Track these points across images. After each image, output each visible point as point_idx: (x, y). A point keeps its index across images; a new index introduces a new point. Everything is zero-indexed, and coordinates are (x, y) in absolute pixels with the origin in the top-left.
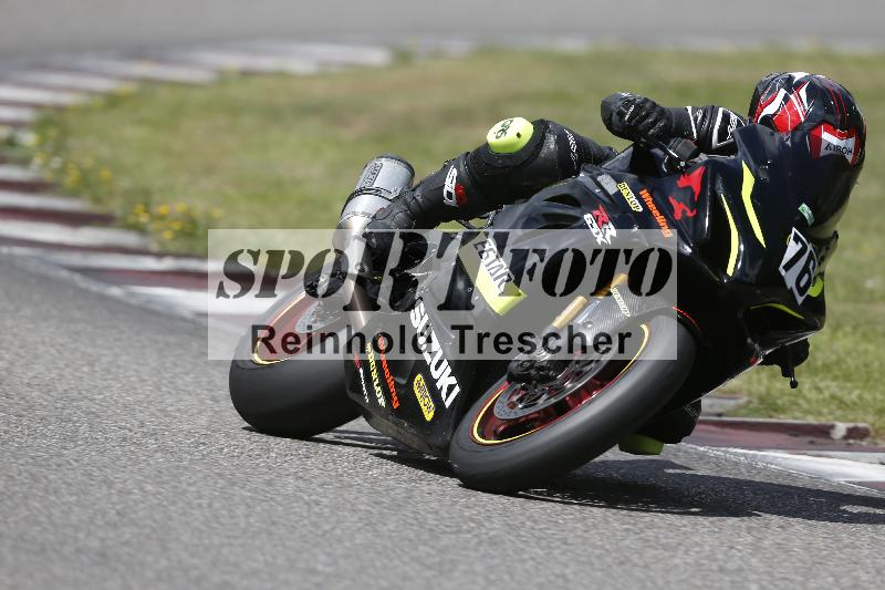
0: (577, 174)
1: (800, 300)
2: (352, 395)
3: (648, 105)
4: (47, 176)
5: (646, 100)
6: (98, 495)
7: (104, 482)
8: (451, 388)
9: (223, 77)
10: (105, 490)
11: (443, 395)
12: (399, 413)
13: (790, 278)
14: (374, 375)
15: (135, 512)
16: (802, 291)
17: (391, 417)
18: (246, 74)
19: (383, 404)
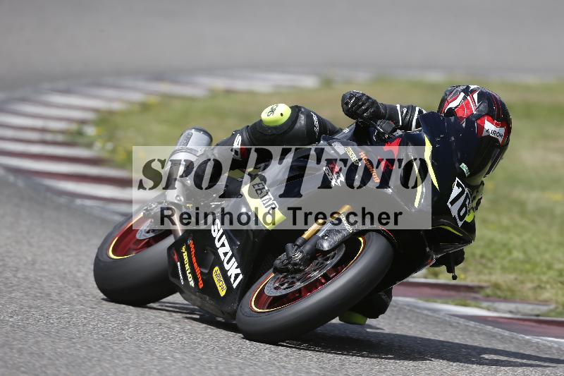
0: (319, 141)
1: (460, 224)
2: (173, 280)
3: (364, 98)
4: (104, 155)
5: (363, 95)
6: (145, 360)
7: (149, 351)
8: (237, 276)
9: (214, 94)
10: (149, 356)
11: (232, 280)
12: (203, 291)
13: (454, 210)
14: (187, 267)
15: (170, 371)
16: (462, 218)
17: (197, 293)
18: (229, 92)
19: (193, 285)
